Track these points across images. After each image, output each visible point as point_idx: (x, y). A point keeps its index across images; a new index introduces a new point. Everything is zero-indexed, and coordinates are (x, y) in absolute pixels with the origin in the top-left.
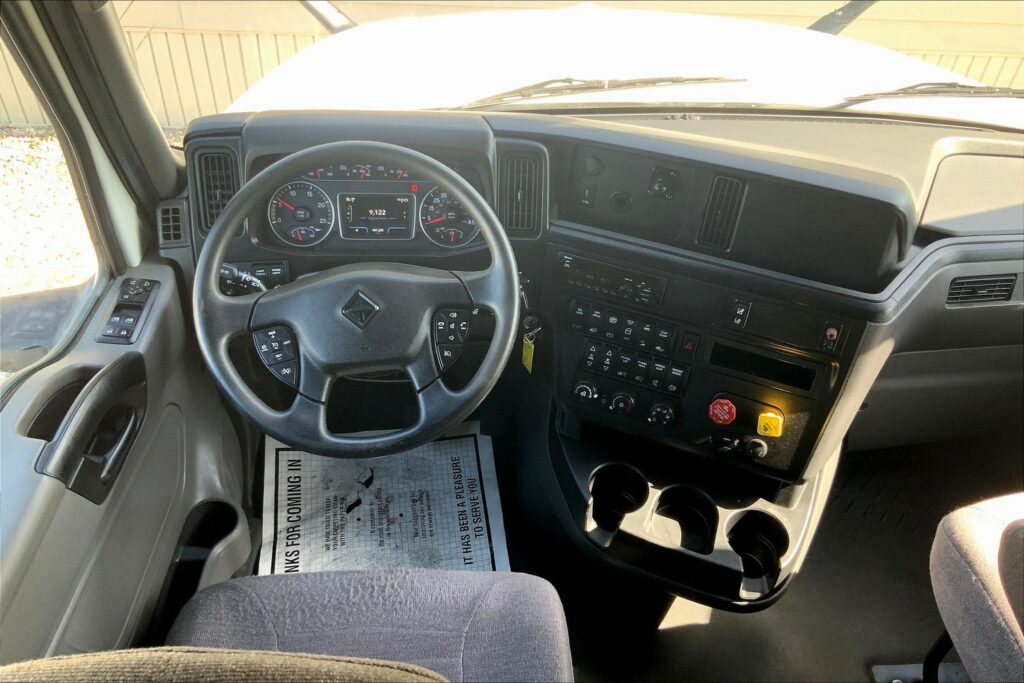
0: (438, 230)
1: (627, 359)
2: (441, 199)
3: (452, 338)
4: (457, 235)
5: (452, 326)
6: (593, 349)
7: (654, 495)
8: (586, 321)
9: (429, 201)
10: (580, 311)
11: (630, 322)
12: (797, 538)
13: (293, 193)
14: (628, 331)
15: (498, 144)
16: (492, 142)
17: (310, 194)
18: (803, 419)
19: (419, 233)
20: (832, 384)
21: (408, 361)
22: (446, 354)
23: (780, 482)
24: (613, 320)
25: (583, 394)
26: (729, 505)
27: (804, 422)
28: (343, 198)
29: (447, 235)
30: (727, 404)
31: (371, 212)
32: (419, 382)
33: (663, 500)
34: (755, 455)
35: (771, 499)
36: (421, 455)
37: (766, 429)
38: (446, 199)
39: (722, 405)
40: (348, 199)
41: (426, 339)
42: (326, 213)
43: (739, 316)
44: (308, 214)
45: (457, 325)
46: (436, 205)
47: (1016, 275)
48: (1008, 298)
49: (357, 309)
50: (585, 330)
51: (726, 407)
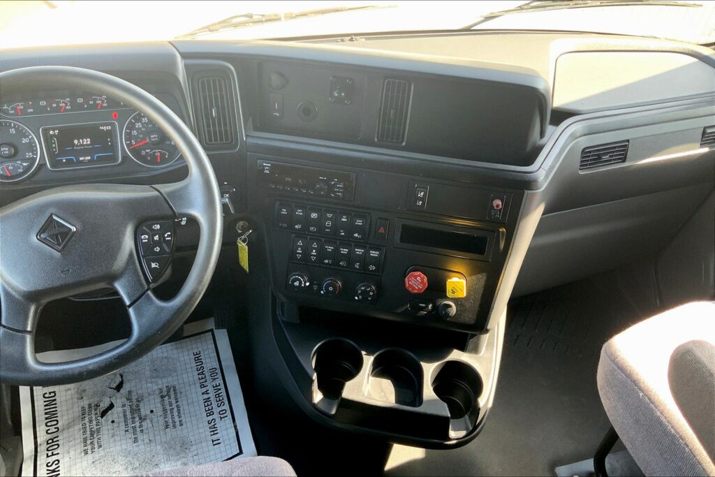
0: (143, 153)
1: (330, 249)
2: (143, 124)
3: (157, 249)
4: (162, 155)
5: (156, 238)
6: (300, 243)
7: (368, 361)
8: (291, 219)
9: (131, 127)
10: (284, 212)
11: (330, 215)
12: (488, 379)
14: (328, 224)
15: (186, 66)
16: (180, 63)
17: (13, 131)
18: (481, 279)
19: (125, 157)
20: (502, 246)
21: (114, 277)
22: (153, 265)
23: (468, 334)
24: (314, 215)
25: (297, 284)
26: (431, 359)
27: (483, 282)
28: (46, 131)
29: (153, 156)
30: (419, 276)
31: (76, 142)
32: (129, 297)
33: (376, 364)
34: (447, 315)
35: (463, 348)
36: (165, 355)
37: (453, 292)
38: (147, 124)
39: (416, 277)
40: (51, 132)
41: (131, 255)
42: (31, 147)
43: (420, 199)
44: (13, 151)
45: (162, 236)
46: (138, 129)
47: (628, 141)
48: (624, 160)
49: (53, 232)
50: (291, 226)
51: (419, 278)
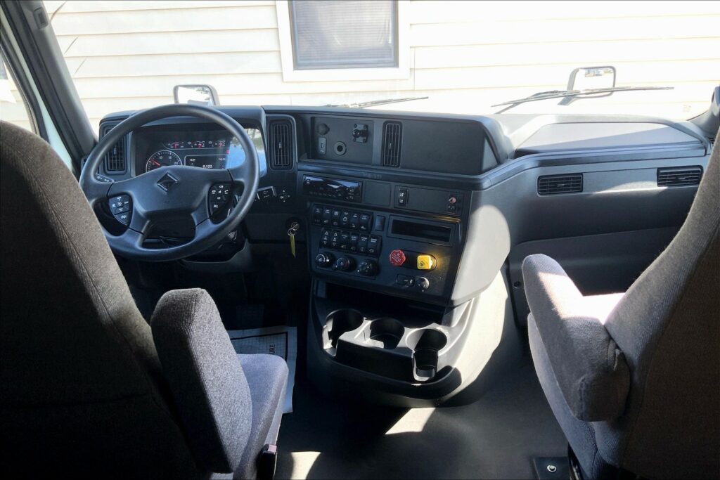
1: (345, 236)
3: (219, 198)
5: (220, 192)
6: (326, 233)
7: (367, 324)
8: (321, 217)
10: (318, 211)
11: (346, 214)
12: (451, 343)
13: (161, 158)
14: (345, 219)
15: (267, 117)
16: (264, 116)
17: (170, 157)
18: (447, 260)
20: (460, 238)
21: (192, 210)
22: (215, 206)
24: (336, 213)
25: (320, 260)
26: (411, 326)
27: (447, 263)
28: (188, 159)
30: (399, 252)
31: (204, 166)
32: (198, 220)
33: (372, 327)
34: (422, 287)
35: (439, 322)
37: (422, 265)
39: (396, 253)
40: (191, 160)
41: (204, 199)
43: (401, 198)
45: (223, 191)
47: (581, 174)
48: (582, 191)
49: (166, 181)
50: (322, 222)
51: (398, 254)
